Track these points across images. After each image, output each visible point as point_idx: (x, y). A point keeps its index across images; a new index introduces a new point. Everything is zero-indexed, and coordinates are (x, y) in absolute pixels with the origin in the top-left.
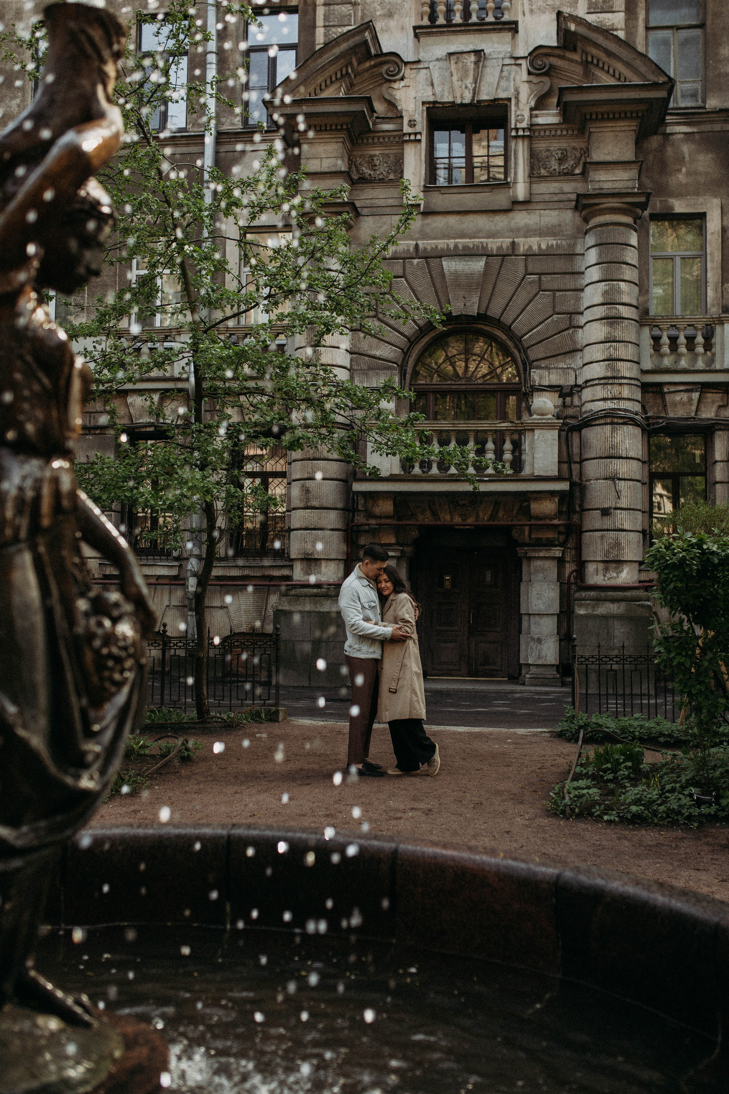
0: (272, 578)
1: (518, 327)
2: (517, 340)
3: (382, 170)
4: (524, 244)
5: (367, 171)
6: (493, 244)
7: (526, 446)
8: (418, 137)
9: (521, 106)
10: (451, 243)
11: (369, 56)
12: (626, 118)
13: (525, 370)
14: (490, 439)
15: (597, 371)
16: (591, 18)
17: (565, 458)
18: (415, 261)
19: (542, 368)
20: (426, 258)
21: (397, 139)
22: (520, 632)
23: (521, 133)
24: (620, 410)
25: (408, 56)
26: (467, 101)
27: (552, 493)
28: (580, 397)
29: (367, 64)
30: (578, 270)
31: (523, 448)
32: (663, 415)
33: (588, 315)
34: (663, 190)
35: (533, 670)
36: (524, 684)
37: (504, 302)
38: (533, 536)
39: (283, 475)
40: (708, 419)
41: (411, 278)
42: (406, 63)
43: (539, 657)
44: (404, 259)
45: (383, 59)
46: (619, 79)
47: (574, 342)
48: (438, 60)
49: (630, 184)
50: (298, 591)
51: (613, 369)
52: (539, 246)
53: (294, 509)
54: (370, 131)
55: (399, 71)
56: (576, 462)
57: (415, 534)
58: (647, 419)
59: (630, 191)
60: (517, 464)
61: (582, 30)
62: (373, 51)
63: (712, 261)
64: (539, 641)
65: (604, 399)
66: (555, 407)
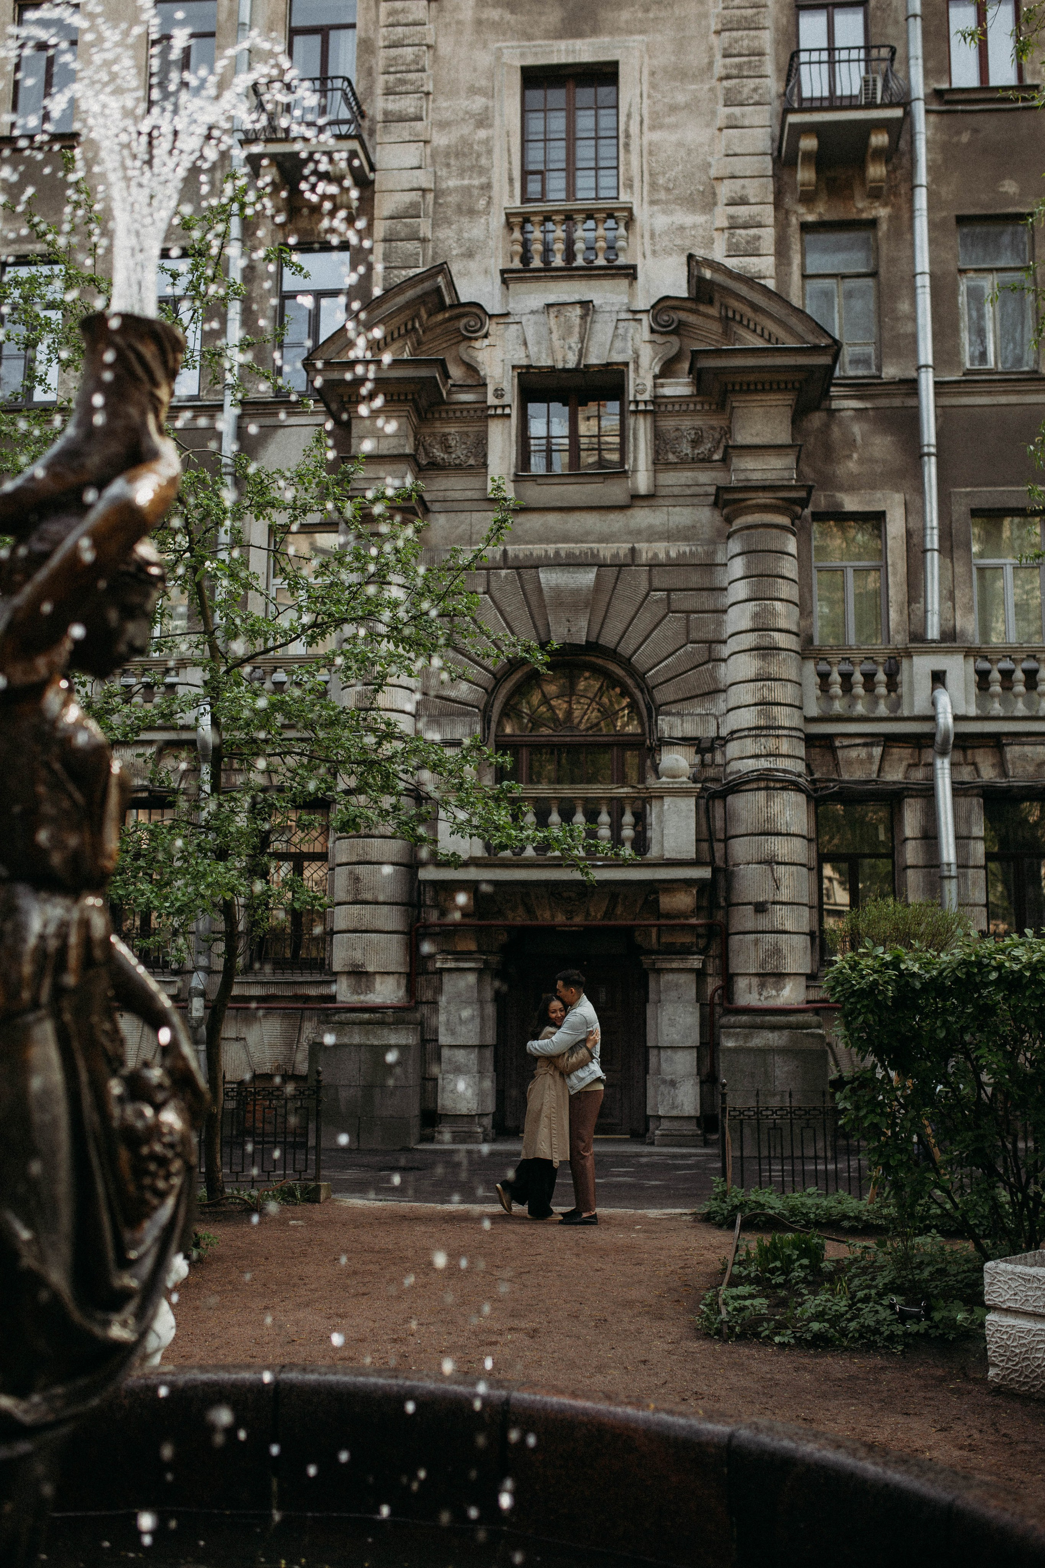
0: (307, 998)
1: (640, 660)
2: (639, 676)
3: (459, 453)
4: (647, 550)
5: (438, 453)
6: (606, 551)
7: (653, 818)
8: (507, 411)
9: (642, 372)
10: (551, 548)
11: (442, 307)
12: (779, 390)
13: (650, 716)
14: (604, 810)
15: (747, 718)
16: (732, 263)
17: (705, 834)
18: (503, 572)
19: (673, 714)
20: (518, 568)
21: (479, 413)
22: (646, 1071)
23: (642, 407)
24: (777, 770)
25: (494, 307)
26: (571, 365)
27: (688, 883)
28: (724, 754)
29: (440, 317)
30: (718, 585)
31: (648, 821)
32: (835, 776)
33: (733, 645)
34: (829, 482)
35: (665, 1124)
36: (652, 1144)
37: (621, 627)
38: (663, 940)
39: (322, 857)
40: (894, 783)
41: (497, 595)
42: (491, 316)
43: (674, 1107)
44: (488, 569)
45: (462, 310)
46: (769, 341)
47: (715, 679)
48: (532, 312)
49: (786, 474)
50: (343, 1017)
51: (768, 717)
52: (667, 554)
53: (339, 904)
54: (444, 403)
55: (482, 325)
56: (719, 840)
57: (503, 938)
58: (813, 782)
59: (786, 483)
60: (641, 844)
61: (720, 278)
62: (448, 301)
63: (895, 574)
64: (673, 1084)
65: (756, 756)
66: (691, 766)
